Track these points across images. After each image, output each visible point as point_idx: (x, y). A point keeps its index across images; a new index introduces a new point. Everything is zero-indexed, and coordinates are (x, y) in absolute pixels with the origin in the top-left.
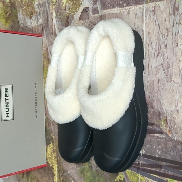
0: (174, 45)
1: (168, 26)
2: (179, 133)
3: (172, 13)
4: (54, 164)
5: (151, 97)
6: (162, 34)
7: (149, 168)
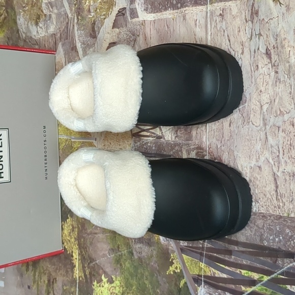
0: (252, 67)
1: (243, 39)
2: (261, 201)
3: (250, 19)
4: (74, 250)
5: (219, 147)
6: (233, 50)
7: (215, 255)
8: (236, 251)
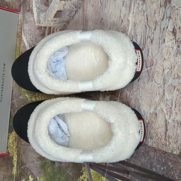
0: (160, 40)
1: (157, 19)
2: (154, 139)
3: (164, 5)
4: (14, 155)
5: (128, 95)
6: (149, 27)
7: (115, 172)
8: (133, 172)
